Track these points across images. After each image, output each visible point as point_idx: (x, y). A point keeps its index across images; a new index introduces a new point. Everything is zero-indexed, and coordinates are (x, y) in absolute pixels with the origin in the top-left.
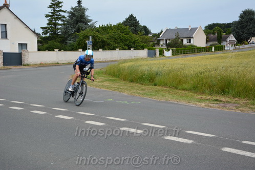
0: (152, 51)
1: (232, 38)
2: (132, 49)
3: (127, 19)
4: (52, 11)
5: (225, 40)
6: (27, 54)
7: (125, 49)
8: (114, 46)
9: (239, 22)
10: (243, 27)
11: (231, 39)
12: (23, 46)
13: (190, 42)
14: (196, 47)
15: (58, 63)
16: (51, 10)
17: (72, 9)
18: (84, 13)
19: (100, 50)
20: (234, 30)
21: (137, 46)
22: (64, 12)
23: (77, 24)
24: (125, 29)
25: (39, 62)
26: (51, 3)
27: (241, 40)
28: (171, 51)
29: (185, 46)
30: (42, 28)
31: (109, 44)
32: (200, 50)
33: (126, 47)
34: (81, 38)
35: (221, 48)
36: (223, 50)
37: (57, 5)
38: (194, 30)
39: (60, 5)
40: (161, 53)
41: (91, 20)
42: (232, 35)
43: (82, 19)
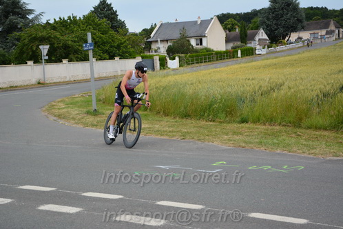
0: (149, 61)
1: (262, 35)
2: (117, 58)
3: (96, 9)
5: (252, 38)
7: (105, 59)
9: (269, 9)
10: (277, 18)
11: (261, 37)
13: (201, 44)
14: (213, 51)
19: (65, 61)
20: (264, 22)
21: (123, 52)
23: (6, 17)
24: (100, 24)
27: (276, 38)
28: (177, 59)
29: (197, 51)
31: (76, 52)
32: (221, 56)
33: (106, 55)
34: (26, 41)
35: (250, 52)
36: (253, 54)
38: (205, 24)
40: (163, 63)
41: (33, 10)
42: (262, 31)
43: (15, 8)
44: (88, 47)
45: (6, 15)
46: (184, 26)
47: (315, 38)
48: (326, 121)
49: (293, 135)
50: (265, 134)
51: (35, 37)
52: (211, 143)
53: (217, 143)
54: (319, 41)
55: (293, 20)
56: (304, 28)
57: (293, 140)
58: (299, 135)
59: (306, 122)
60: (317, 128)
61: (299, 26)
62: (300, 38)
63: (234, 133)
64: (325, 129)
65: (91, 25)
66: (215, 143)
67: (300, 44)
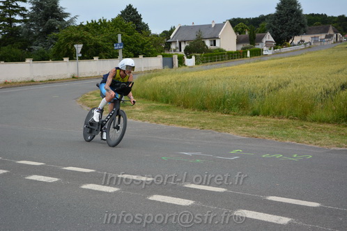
0: (168, 59)
1: (269, 37)
2: (141, 57)
3: (123, 13)
5: (260, 41)
7: (130, 57)
8: (113, 53)
9: (276, 15)
10: (282, 23)
11: (267, 40)
13: (215, 45)
14: (225, 51)
15: (33, 81)
18: (56, 4)
19: (96, 58)
20: (271, 27)
21: (146, 51)
22: (24, 1)
23: (46, 19)
24: (127, 26)
25: (2, 81)
27: (281, 41)
28: (193, 57)
29: (211, 51)
31: (105, 50)
32: (232, 56)
33: (131, 54)
34: (62, 41)
35: (257, 53)
36: (260, 55)
38: (219, 27)
40: (181, 61)
41: (69, 14)
42: (268, 34)
43: (53, 12)
45: (46, 17)
46: (199, 29)
47: (315, 41)
48: (330, 116)
49: (300, 127)
50: (275, 126)
51: (70, 37)
52: (227, 133)
54: (319, 44)
55: (296, 25)
56: (306, 33)
57: (300, 132)
58: (305, 127)
59: (311, 116)
60: (321, 121)
61: (302, 30)
62: (302, 41)
63: (247, 125)
64: (328, 122)
65: (118, 27)
66: (231, 134)
67: (302, 46)
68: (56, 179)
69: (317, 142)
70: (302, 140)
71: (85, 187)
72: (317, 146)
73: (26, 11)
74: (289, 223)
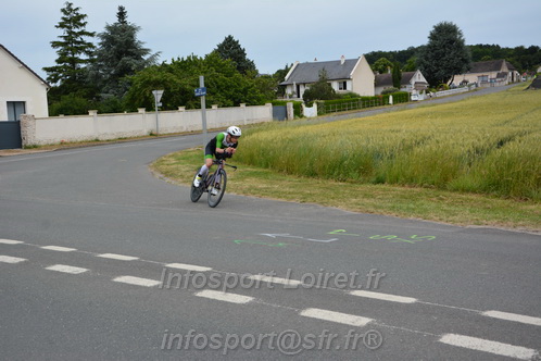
0: (281, 108)
1: (419, 77)
2: (243, 105)
3: (220, 47)
4: (66, 34)
5: (408, 82)
6: (31, 122)
7: (228, 106)
9: (429, 46)
10: (437, 57)
11: (417, 80)
12: (16, 106)
13: (345, 88)
14: (359, 96)
15: (97, 140)
16: (63, 32)
17: (108, 28)
18: (132, 37)
19: (181, 109)
20: (422, 63)
21: (251, 98)
22: (92, 35)
23: (119, 58)
24: (224, 65)
25: (58, 140)
26: (63, 18)
27: (435, 82)
28: (315, 106)
29: (339, 96)
30: (45, 69)
31: (195, 97)
32: (368, 103)
33: (230, 102)
34: (138, 86)
35: (403, 99)
36: (407, 101)
37: (75, 22)
38: (350, 64)
39: (82, 21)
40: (298, 111)
41: (149, 50)
42: (419, 72)
43: (128, 48)
44: (200, 92)
45: (119, 55)
46: (324, 67)
47: (484, 82)
48: (476, 185)
49: (435, 199)
50: (402, 197)
51: (148, 81)
52: (334, 207)
53: (342, 208)
54: (488, 86)
55: (457, 60)
56: (469, 70)
57: (433, 205)
58: (442, 199)
59: (452, 183)
60: (465, 190)
61: (465, 67)
62: (466, 82)
63: (365, 196)
64: (474, 192)
65: (213, 66)
66: (340, 208)
67: (465, 89)
68: (85, 270)
69: (451, 218)
70: (432, 215)
71: (118, 279)
72: (449, 224)
73: (94, 47)
74: (368, 324)
